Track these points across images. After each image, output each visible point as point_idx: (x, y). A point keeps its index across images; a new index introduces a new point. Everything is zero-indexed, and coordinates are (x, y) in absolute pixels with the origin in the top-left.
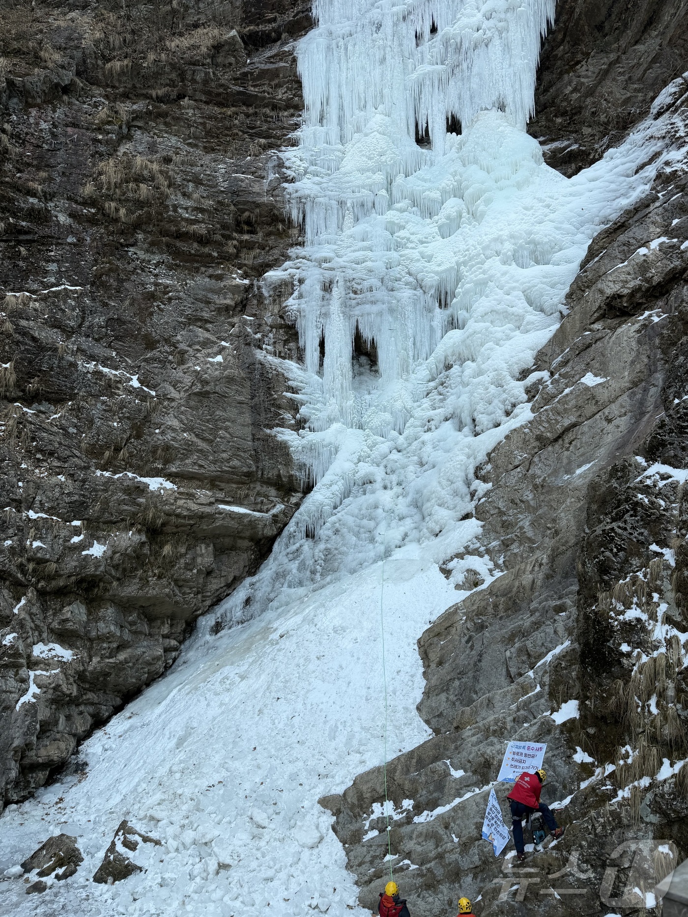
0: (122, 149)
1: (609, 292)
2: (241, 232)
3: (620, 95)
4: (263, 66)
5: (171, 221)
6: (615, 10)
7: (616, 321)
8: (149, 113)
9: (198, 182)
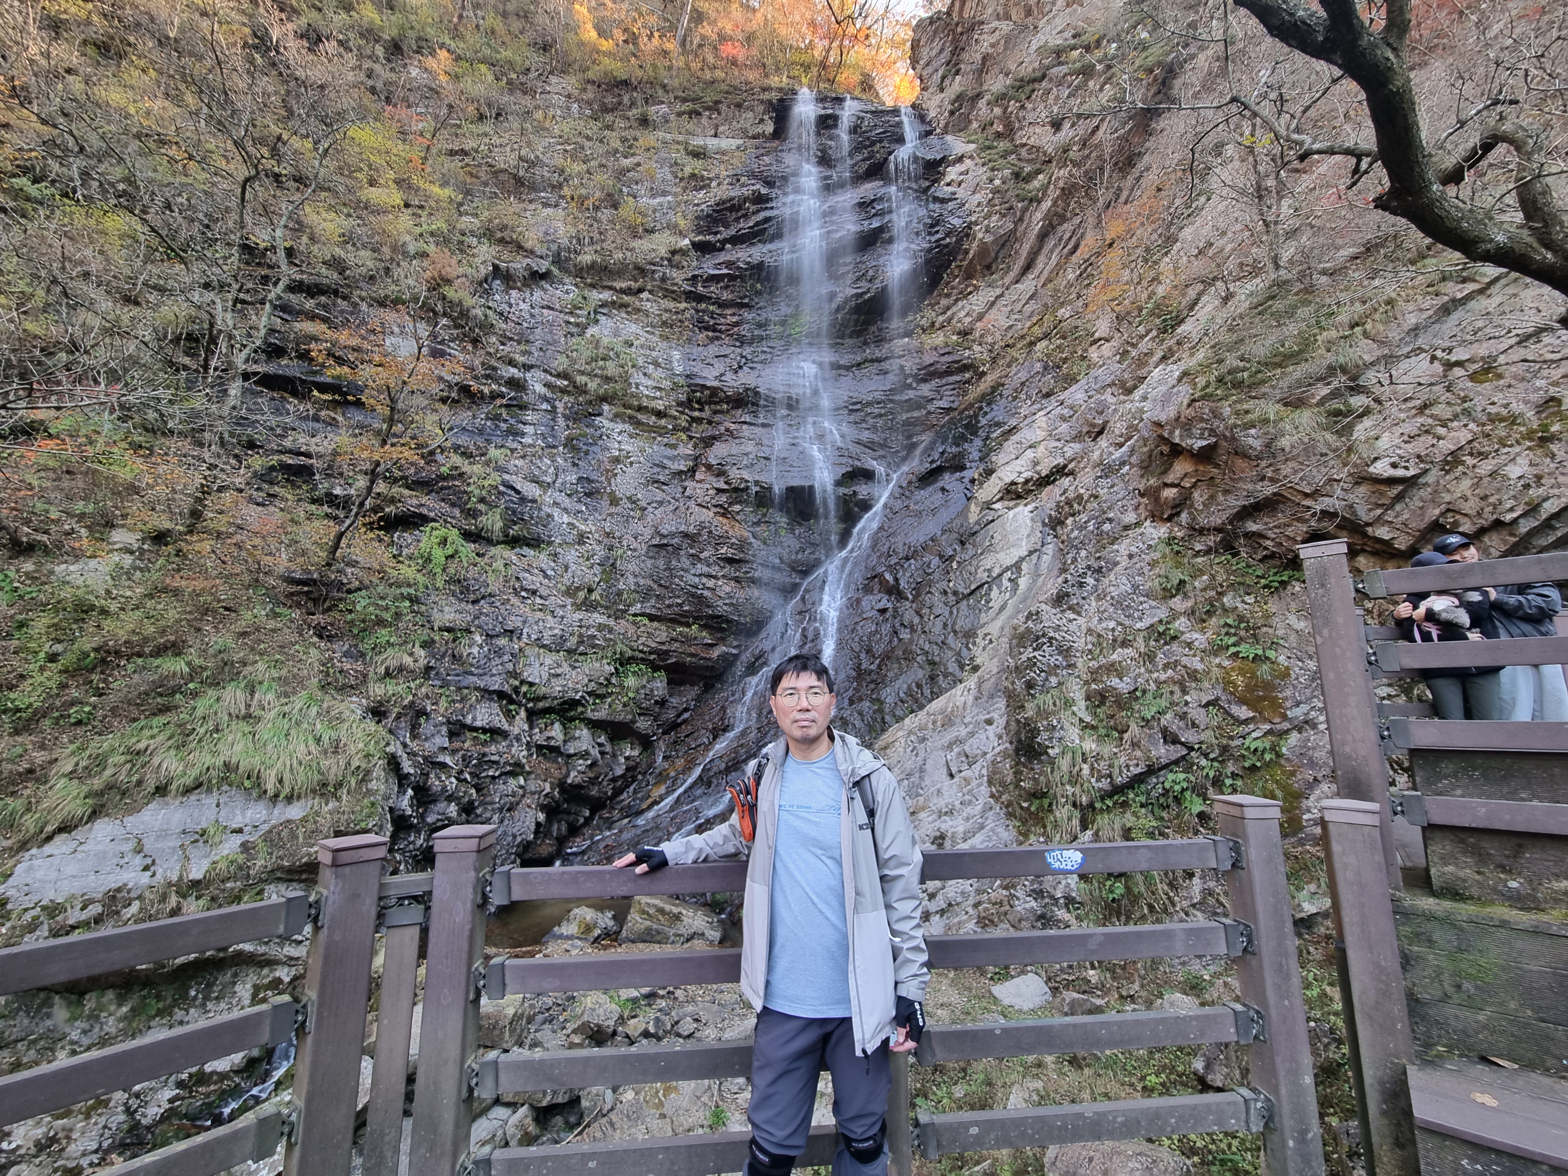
0: (589, 332)
1: (1008, 480)
2: (693, 409)
3: (1004, 323)
4: (712, 272)
5: (633, 396)
6: (1001, 255)
7: (1012, 503)
8: (613, 303)
9: (657, 364)
